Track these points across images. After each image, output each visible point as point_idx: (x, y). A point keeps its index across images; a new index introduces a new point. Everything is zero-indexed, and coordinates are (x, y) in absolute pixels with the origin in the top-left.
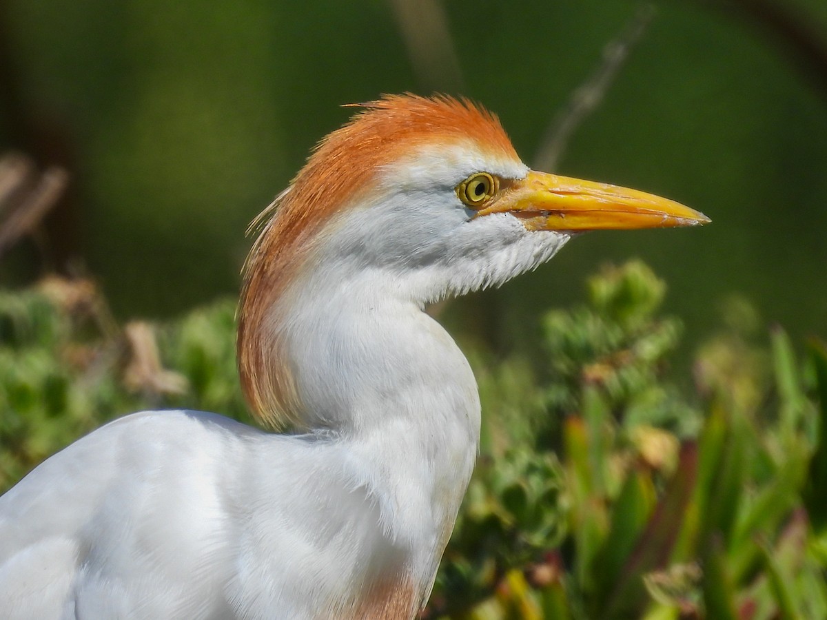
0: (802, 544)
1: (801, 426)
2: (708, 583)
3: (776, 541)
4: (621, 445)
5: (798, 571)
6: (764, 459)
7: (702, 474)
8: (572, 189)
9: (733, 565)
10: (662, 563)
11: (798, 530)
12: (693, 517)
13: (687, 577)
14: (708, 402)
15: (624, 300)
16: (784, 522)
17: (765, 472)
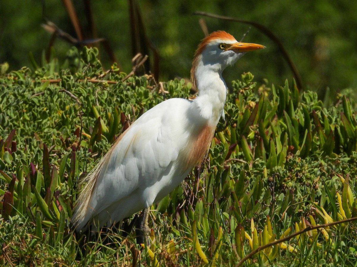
0: (276, 121)
1: (276, 101)
2: (260, 128)
3: (272, 121)
4: (246, 104)
5: (276, 126)
6: (270, 105)
7: (259, 109)
8: (242, 45)
9: (265, 125)
10: (252, 124)
11: (276, 119)
12: (257, 116)
13: (256, 126)
14: (260, 96)
15: (247, 78)
16: (274, 117)
17: (270, 108)
